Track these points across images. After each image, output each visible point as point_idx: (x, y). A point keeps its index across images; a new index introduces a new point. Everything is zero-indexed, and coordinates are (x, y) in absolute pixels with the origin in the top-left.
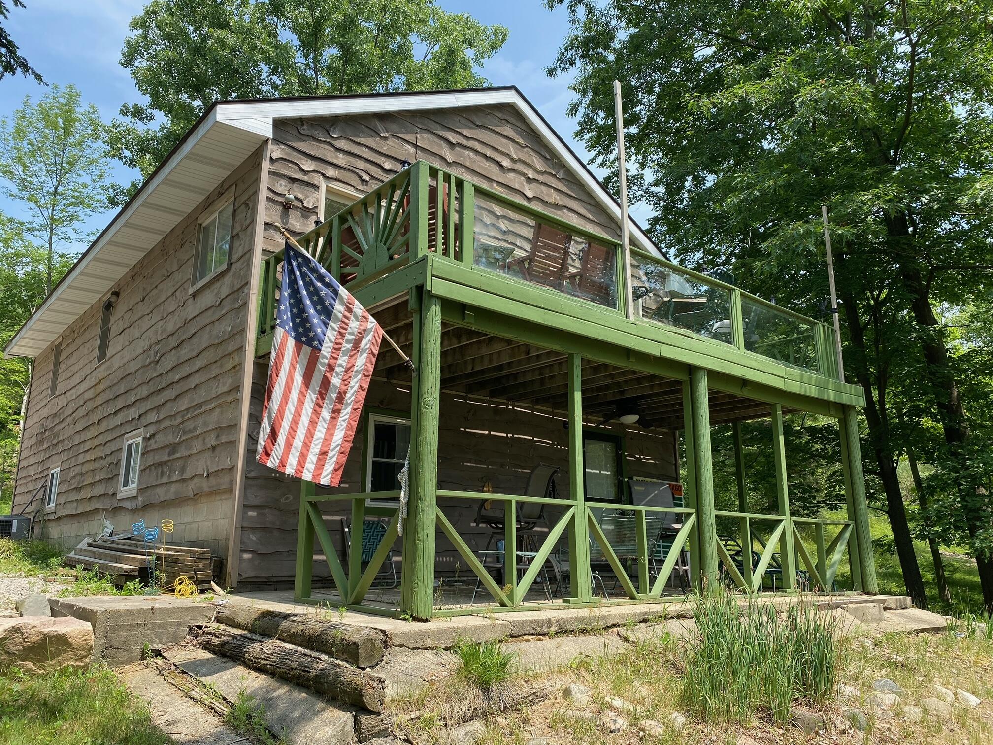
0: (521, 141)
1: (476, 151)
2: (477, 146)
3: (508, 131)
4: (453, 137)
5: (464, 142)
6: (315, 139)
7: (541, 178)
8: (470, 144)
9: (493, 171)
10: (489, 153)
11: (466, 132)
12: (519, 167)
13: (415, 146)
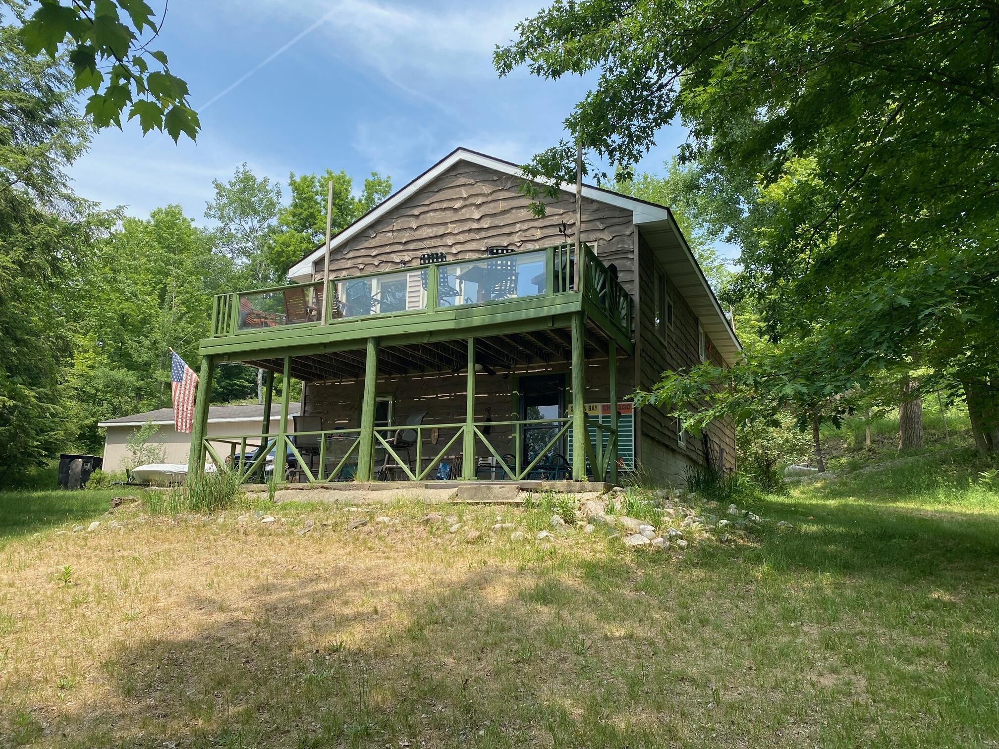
1: (435, 210)
2: (436, 206)
3: (462, 180)
4: (416, 212)
5: (426, 209)
7: (490, 198)
8: (431, 207)
9: (449, 216)
10: (445, 205)
11: (427, 202)
12: (472, 201)
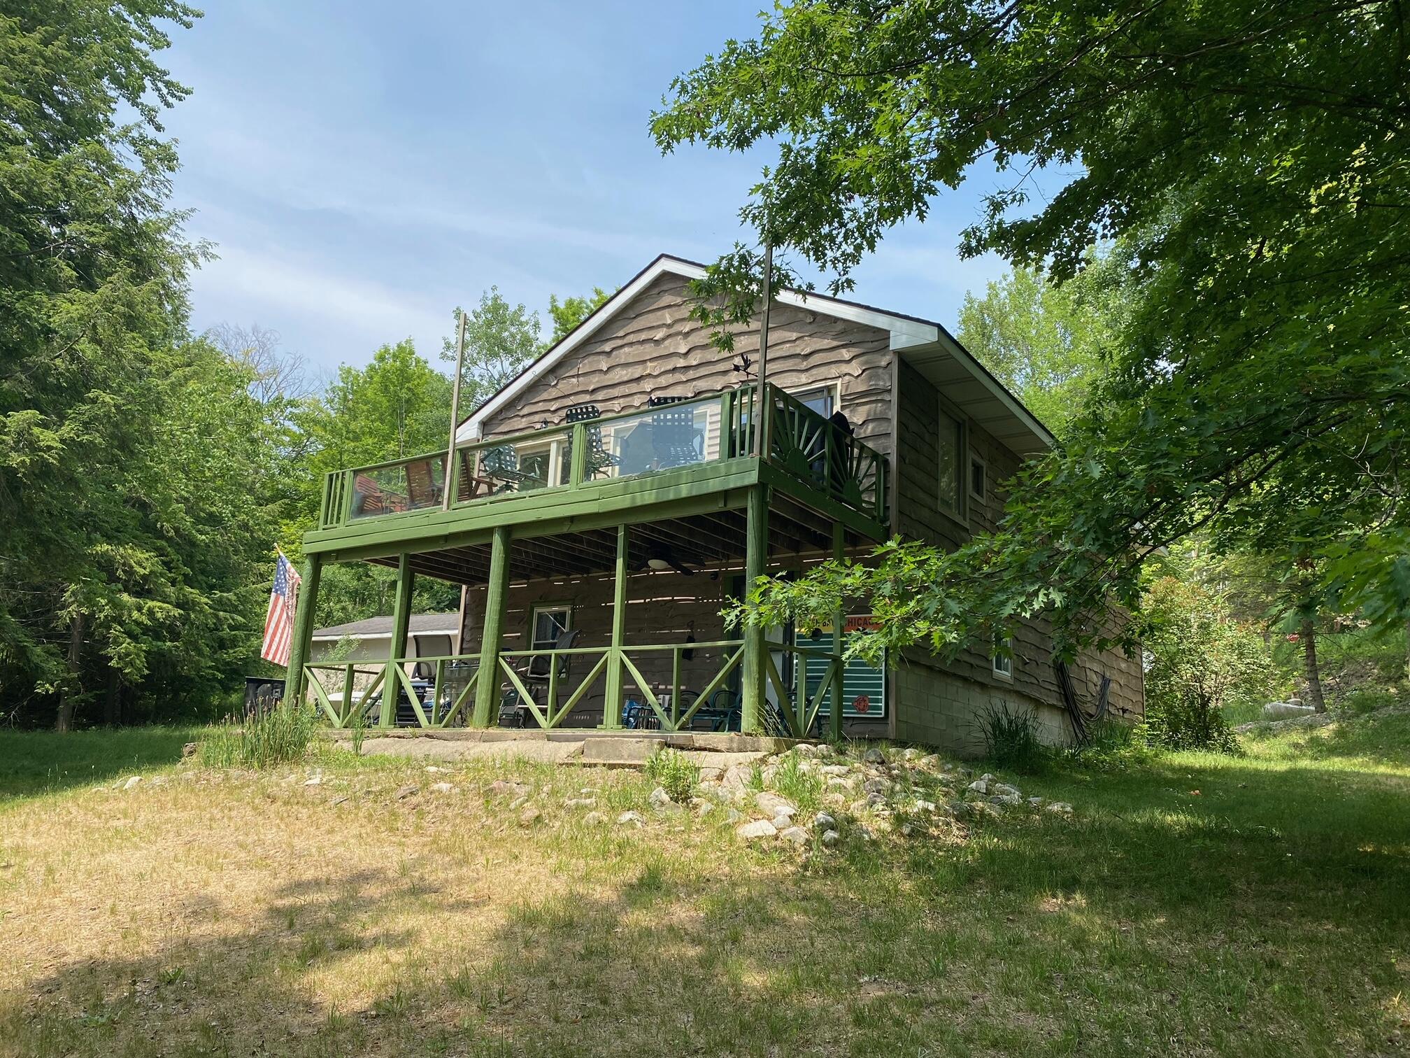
0: (679, 300)
1: (631, 344)
2: (631, 338)
3: (667, 299)
4: (607, 348)
5: (619, 342)
6: (510, 418)
8: (626, 340)
9: (649, 351)
10: (643, 336)
11: (621, 333)
12: (677, 328)
13: (578, 376)
